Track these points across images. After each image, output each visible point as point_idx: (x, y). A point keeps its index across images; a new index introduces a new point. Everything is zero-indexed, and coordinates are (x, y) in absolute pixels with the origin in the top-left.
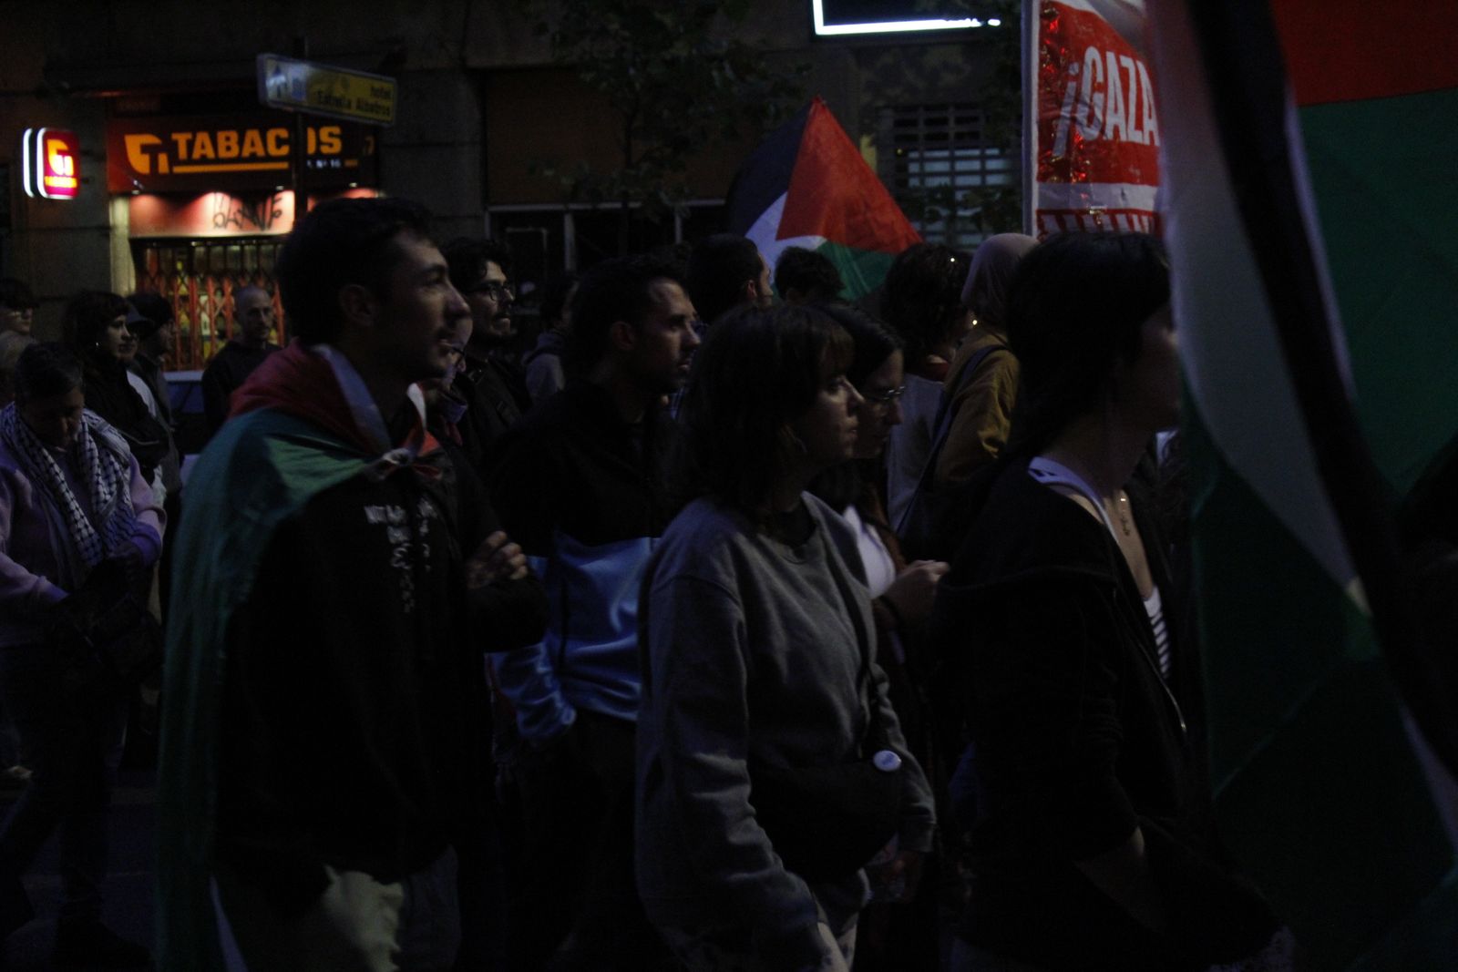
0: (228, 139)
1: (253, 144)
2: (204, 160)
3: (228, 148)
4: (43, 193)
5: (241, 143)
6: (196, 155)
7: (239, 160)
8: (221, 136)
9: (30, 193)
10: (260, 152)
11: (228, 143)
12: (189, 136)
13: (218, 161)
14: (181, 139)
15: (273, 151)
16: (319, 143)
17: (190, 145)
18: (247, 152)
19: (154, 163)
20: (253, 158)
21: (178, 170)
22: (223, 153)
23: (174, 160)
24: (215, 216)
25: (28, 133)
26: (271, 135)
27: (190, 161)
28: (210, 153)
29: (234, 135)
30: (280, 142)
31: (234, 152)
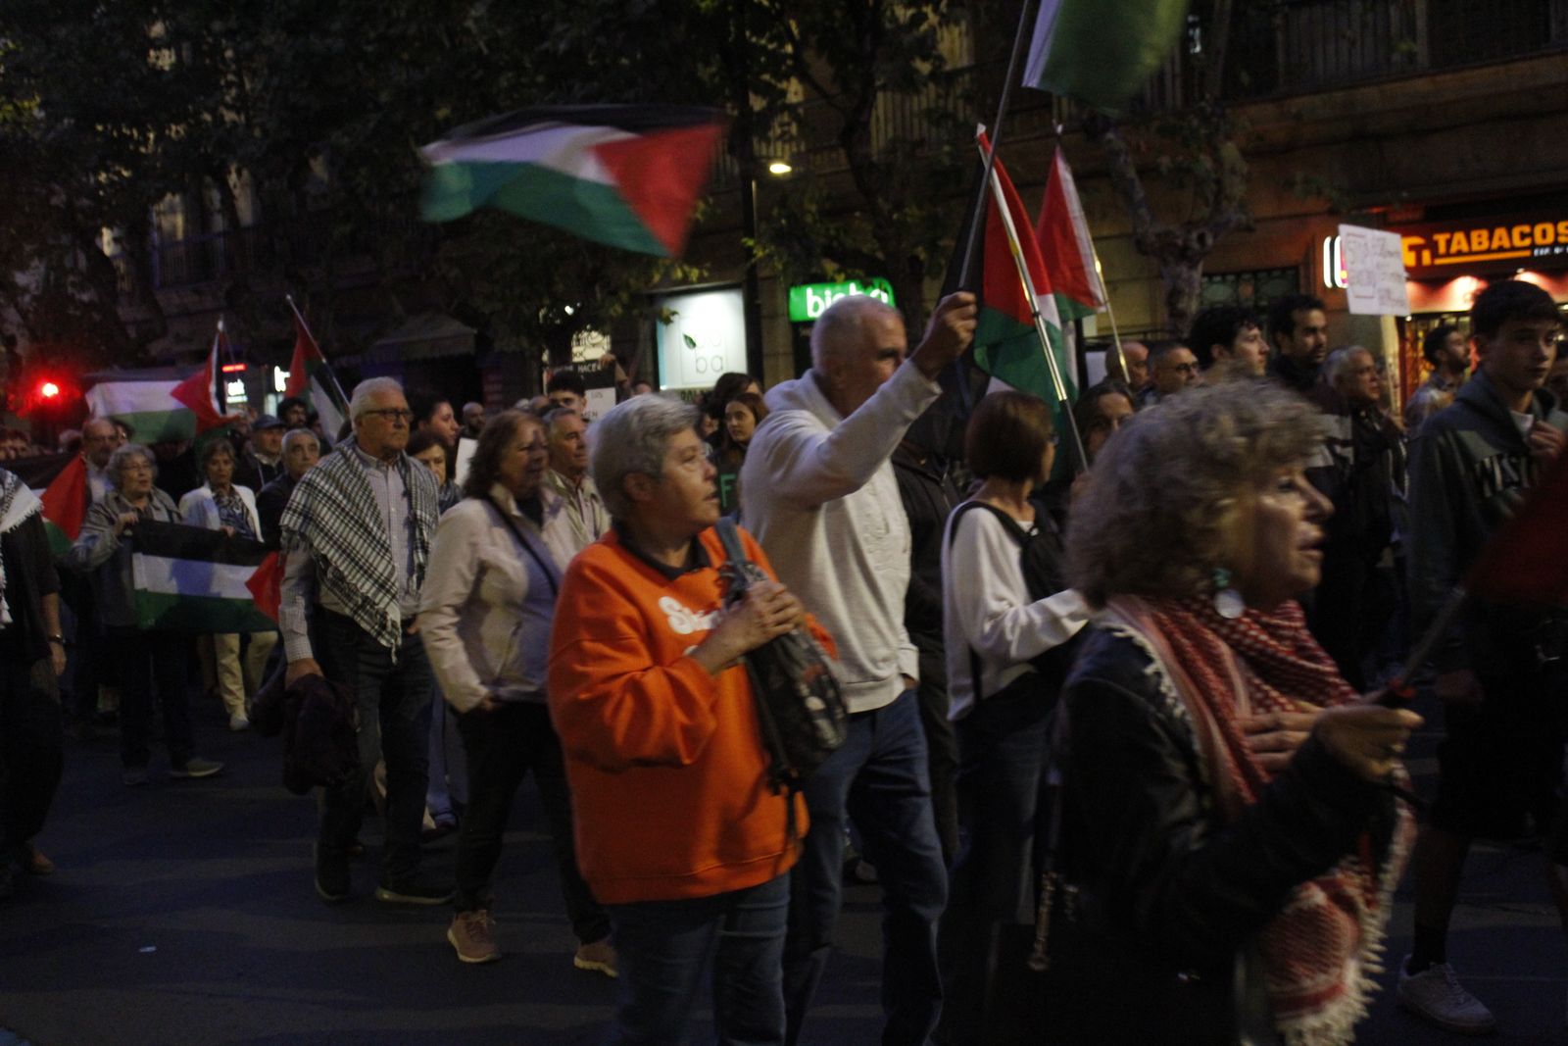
0: (1479, 236)
1: (1500, 239)
2: (1459, 253)
3: (1480, 243)
4: (1339, 284)
5: (1491, 238)
6: (1454, 248)
7: (1489, 251)
8: (1474, 235)
9: (1328, 284)
10: (1506, 244)
11: (1480, 239)
12: (1447, 236)
13: (1471, 253)
14: (1441, 239)
15: (1517, 242)
16: (1557, 234)
17: (1449, 243)
18: (1495, 245)
19: (1419, 258)
20: (1501, 249)
21: (1439, 262)
22: (1475, 247)
23: (1435, 255)
24: (1465, 295)
25: (1328, 241)
26: (1516, 231)
27: (1448, 254)
28: (1464, 247)
29: (1485, 234)
30: (1523, 236)
31: (1485, 246)
